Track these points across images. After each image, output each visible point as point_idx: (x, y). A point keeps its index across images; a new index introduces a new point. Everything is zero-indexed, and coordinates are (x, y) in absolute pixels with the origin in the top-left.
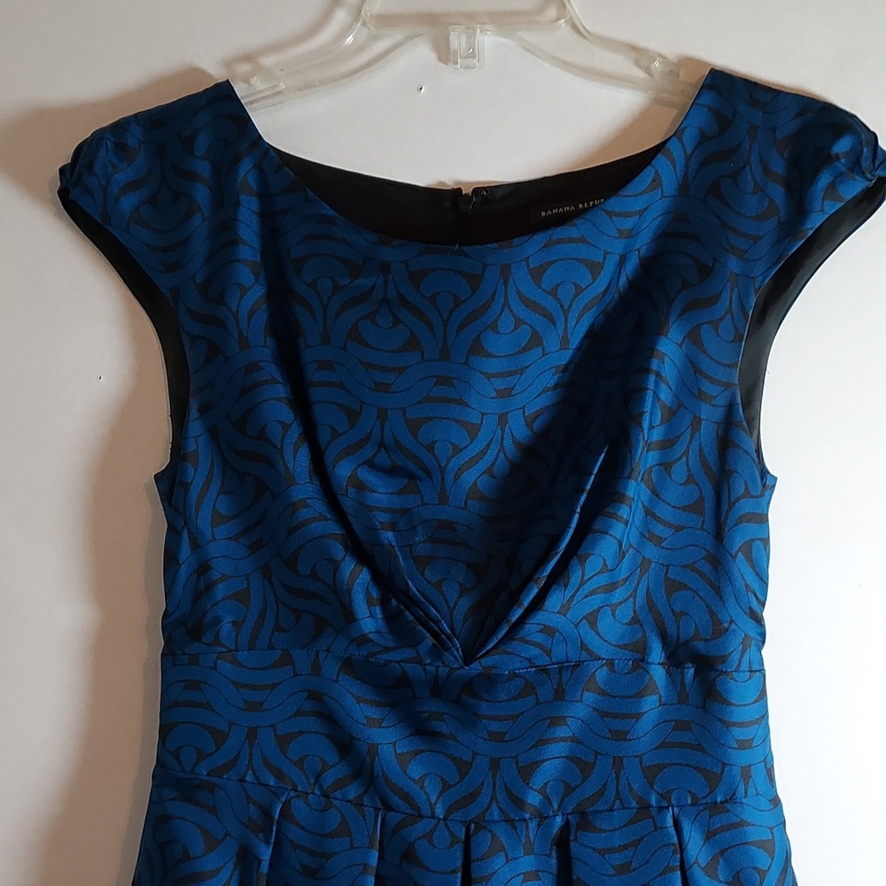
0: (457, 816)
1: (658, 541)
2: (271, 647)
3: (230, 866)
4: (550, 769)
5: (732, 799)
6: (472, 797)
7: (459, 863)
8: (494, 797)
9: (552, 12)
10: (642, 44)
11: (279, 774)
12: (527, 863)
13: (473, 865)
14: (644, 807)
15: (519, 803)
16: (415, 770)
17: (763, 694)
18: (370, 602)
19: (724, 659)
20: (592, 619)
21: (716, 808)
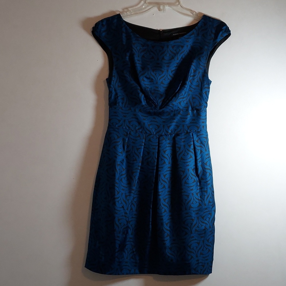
0: (157, 134)
1: (191, 91)
2: (128, 107)
3: (121, 141)
4: (172, 127)
5: (201, 131)
6: (160, 131)
7: (158, 141)
8: (163, 131)
9: (177, 3)
10: (192, 9)
11: (129, 128)
12: (168, 141)
13: (160, 141)
14: (187, 132)
15: (168, 132)
16: (151, 127)
17: (206, 115)
18: (144, 100)
19: (201, 109)
20: (180, 103)
21: (198, 132)
